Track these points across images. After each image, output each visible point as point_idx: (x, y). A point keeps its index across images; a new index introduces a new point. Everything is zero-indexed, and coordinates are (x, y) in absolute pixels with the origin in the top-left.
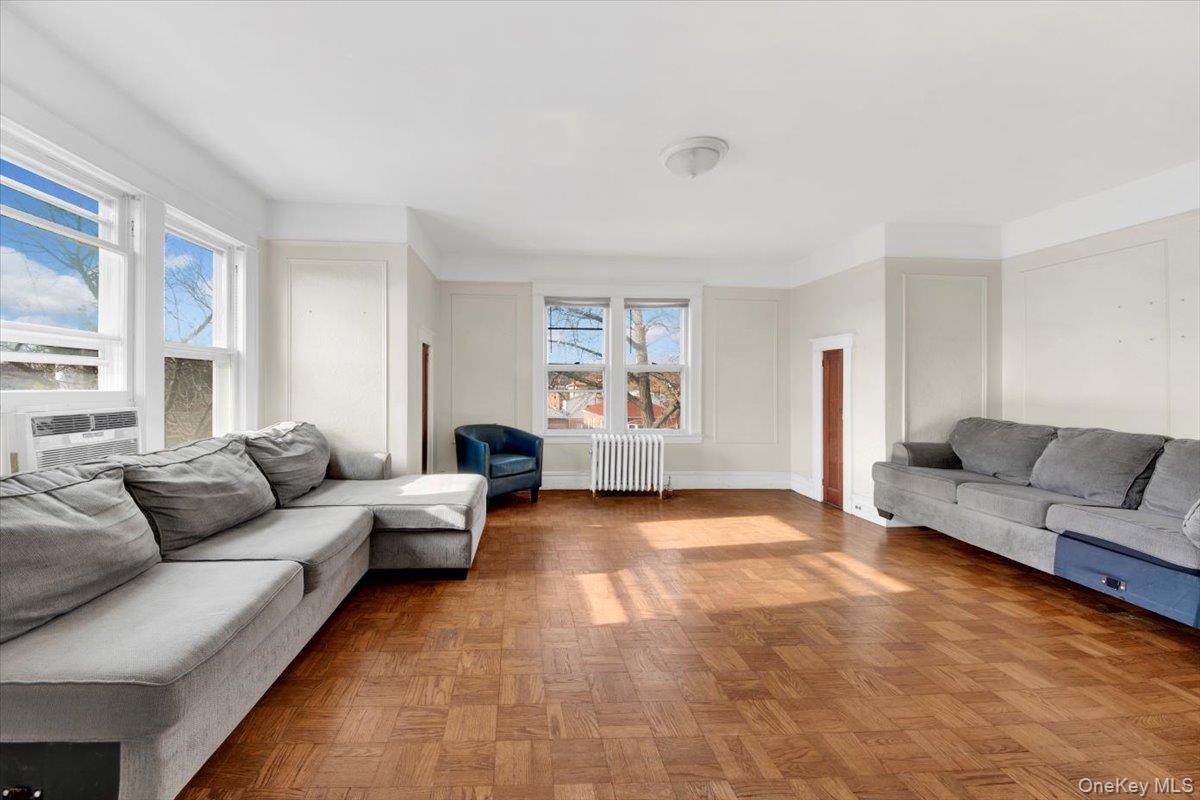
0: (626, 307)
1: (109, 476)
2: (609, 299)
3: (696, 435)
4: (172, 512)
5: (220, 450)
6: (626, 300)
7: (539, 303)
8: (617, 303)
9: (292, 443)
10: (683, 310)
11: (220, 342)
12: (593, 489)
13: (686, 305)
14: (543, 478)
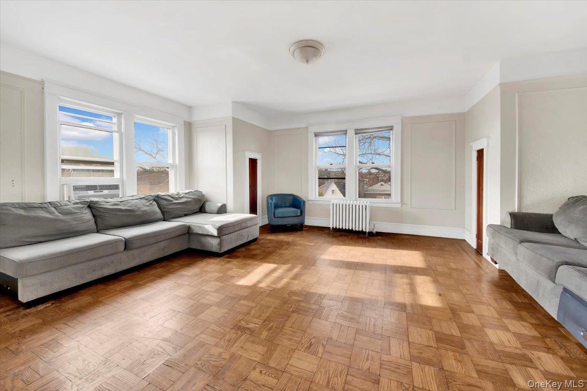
0: (356, 134)
1: (82, 204)
2: (346, 131)
3: (397, 203)
4: (104, 218)
5: (140, 199)
6: (356, 130)
7: (311, 136)
8: (351, 133)
9: (182, 197)
10: (391, 132)
11: (170, 161)
12: (331, 227)
13: (392, 129)
14: (305, 220)
